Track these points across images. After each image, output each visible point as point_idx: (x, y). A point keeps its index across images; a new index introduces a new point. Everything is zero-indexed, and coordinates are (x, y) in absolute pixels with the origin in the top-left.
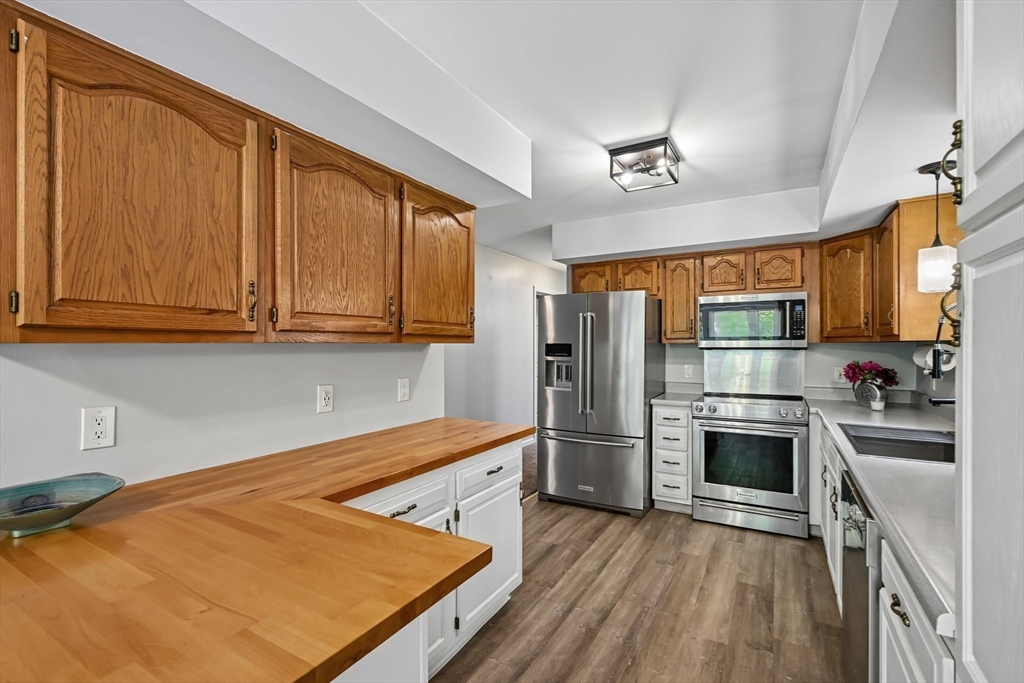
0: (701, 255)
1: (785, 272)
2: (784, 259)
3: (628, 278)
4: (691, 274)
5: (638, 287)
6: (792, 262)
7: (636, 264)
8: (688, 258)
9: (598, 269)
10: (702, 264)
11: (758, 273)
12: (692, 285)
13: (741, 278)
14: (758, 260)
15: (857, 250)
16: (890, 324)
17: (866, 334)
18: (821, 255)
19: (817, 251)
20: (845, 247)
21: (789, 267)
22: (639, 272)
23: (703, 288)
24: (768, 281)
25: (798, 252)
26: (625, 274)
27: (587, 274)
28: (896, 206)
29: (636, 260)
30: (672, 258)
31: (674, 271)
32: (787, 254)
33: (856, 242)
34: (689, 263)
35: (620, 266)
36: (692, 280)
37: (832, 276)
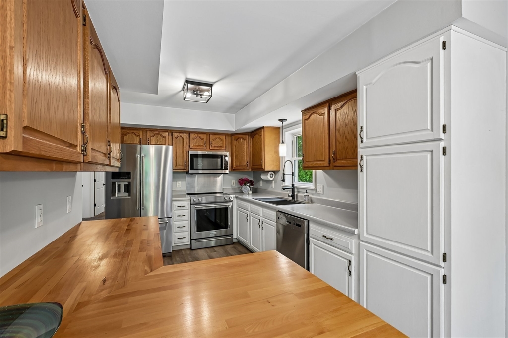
0: (189, 132)
1: (220, 144)
2: (220, 139)
3: (153, 139)
4: (184, 140)
5: (158, 143)
6: (222, 140)
7: (157, 132)
8: (183, 133)
9: (135, 131)
10: (189, 136)
11: (210, 143)
12: (185, 145)
13: (205, 144)
14: (211, 138)
15: (244, 139)
16: (261, 165)
17: (247, 168)
18: (232, 139)
19: (230, 137)
20: (240, 138)
21: (221, 142)
22: (159, 136)
23: (189, 147)
24: (215, 147)
25: (224, 136)
26: (151, 136)
27: (128, 133)
28: (263, 127)
29: (157, 130)
30: (176, 131)
31: (176, 138)
32: (221, 136)
33: (244, 136)
34: (183, 135)
35: (149, 132)
36: (185, 142)
37: (235, 147)
